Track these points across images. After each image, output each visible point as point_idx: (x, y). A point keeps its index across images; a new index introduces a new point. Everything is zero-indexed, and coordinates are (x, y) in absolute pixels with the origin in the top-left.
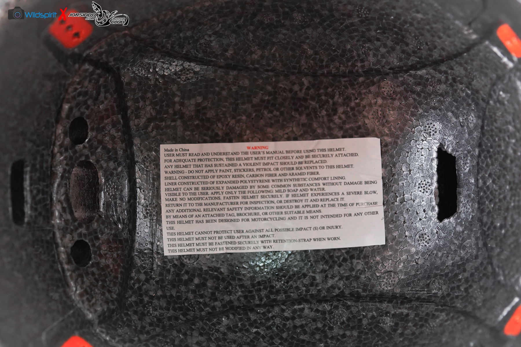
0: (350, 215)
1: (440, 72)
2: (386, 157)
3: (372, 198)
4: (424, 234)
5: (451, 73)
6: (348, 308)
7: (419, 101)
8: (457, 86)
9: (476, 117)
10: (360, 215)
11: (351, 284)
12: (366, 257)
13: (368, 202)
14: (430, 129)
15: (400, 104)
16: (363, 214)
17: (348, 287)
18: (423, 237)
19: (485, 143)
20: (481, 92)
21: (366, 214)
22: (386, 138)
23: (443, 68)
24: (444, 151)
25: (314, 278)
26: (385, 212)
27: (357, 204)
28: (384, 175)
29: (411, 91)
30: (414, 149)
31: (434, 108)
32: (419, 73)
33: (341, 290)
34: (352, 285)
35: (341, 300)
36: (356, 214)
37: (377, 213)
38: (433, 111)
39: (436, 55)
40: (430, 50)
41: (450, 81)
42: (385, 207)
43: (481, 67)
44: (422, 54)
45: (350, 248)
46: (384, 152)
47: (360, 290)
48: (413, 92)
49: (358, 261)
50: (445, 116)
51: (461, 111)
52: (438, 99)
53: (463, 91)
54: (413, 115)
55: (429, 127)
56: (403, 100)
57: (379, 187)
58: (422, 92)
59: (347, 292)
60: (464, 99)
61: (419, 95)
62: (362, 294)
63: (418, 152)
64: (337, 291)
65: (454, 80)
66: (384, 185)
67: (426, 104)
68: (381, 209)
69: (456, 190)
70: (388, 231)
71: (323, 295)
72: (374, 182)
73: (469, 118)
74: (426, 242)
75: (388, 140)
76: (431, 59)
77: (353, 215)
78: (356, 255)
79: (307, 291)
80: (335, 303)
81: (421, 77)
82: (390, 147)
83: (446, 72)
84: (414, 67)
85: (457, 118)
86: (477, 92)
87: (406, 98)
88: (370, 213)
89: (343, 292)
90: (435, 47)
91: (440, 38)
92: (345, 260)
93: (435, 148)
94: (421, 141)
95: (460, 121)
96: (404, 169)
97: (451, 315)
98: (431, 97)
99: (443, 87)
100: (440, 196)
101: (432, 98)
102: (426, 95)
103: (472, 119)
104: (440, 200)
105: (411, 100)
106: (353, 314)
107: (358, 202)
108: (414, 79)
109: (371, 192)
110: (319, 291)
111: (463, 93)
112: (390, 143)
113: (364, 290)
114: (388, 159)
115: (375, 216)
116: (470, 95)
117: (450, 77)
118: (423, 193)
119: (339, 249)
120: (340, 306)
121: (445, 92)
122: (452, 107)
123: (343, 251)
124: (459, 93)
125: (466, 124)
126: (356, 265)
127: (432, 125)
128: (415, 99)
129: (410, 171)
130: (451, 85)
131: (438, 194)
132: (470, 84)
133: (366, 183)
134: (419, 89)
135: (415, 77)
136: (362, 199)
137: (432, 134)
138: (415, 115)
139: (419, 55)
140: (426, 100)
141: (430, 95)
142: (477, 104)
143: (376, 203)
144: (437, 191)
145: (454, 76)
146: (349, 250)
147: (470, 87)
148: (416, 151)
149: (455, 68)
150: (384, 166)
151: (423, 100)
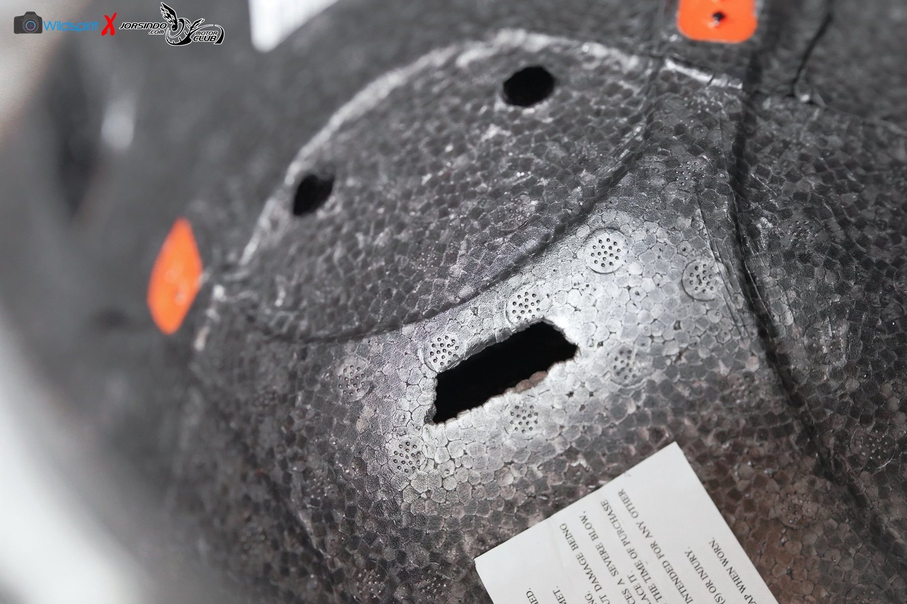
0: (654, 545)
1: (288, 477)
2: (504, 530)
3: (598, 519)
4: (616, 371)
5: (280, 453)
6: (842, 437)
7: (362, 504)
8: (299, 430)
9: (342, 362)
10: (642, 526)
11: (790, 464)
12: (721, 469)
13: (610, 522)
14: (407, 457)
15: (386, 546)
16: (639, 520)
17: (799, 467)
18: (623, 369)
19: (385, 313)
20: (290, 365)
21: (635, 515)
22: (467, 548)
23: (277, 473)
24: (436, 406)
25: (820, 545)
26: (613, 476)
27: (626, 544)
28: (541, 516)
29: (353, 532)
30: (462, 477)
31: (362, 465)
32: (308, 525)
33: (813, 476)
34: (792, 461)
35: (835, 461)
36: (646, 534)
37: (621, 493)
38: (369, 468)
39: (260, 494)
40: (256, 508)
41: (296, 448)
42: (601, 482)
43: (242, 378)
44: (272, 527)
45: (720, 510)
46: (497, 539)
47: (793, 438)
48: (351, 525)
49: (737, 479)
50: (367, 435)
51: (344, 403)
52: (341, 465)
53: (305, 411)
54: (396, 509)
55: (403, 462)
56: (375, 543)
57: (569, 515)
58: (343, 507)
59: (810, 463)
60: (319, 404)
61: (351, 511)
62: (797, 429)
63: (462, 466)
64: (820, 483)
65: (290, 439)
66: (558, 507)
67: (361, 488)
68: (610, 489)
69: (500, 343)
70: (645, 451)
71: (844, 507)
72: (566, 530)
73: (350, 377)
74: (629, 358)
75: (468, 542)
76: (273, 504)
77: (650, 541)
78: (727, 491)
79: (852, 542)
80: (848, 467)
81: (315, 518)
82: (480, 531)
83: (284, 465)
84: (304, 539)
85: (359, 406)
86: (293, 376)
87: (371, 538)
88: (630, 507)
89: (817, 471)
90: (247, 498)
91: (225, 490)
92: (749, 505)
93: (439, 430)
94: (439, 467)
95: (364, 397)
96: (510, 480)
97: (753, 205)
98: (345, 482)
99: (313, 461)
100: (527, 376)
101: (346, 480)
102: (344, 494)
103: (349, 370)
104: (535, 372)
105: (371, 526)
106: (849, 419)
107: (622, 543)
108: (325, 533)
109: (588, 526)
110: (840, 520)
111: (307, 410)
112: (472, 534)
113: (788, 430)
114: (506, 523)
115: (629, 493)
116: (306, 391)
117: (289, 452)
118: (537, 414)
119: (734, 529)
120: (848, 454)
121: (321, 454)
122: (345, 426)
123: (733, 519)
124: (310, 420)
125: (365, 379)
126: (746, 479)
127: (398, 457)
128: (364, 517)
129: (506, 464)
130: (303, 443)
131: (525, 381)
132: (284, 399)
133: (574, 545)
134: (340, 516)
135: (321, 533)
136: (610, 539)
137: (415, 451)
138: (394, 502)
139: (276, 534)
140: (354, 490)
141: (341, 487)
142: (317, 369)
143: (606, 505)
144: (520, 386)
145: (284, 442)
146: (726, 510)
147: (290, 396)
148: (463, 469)
149: (267, 446)
150: (522, 526)
151: (358, 499)
